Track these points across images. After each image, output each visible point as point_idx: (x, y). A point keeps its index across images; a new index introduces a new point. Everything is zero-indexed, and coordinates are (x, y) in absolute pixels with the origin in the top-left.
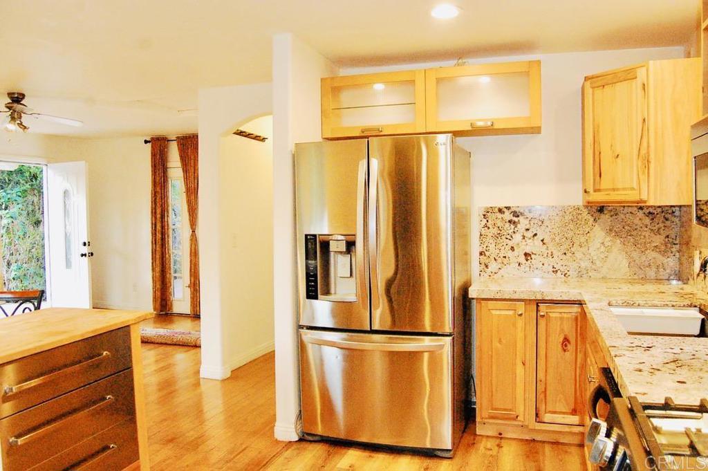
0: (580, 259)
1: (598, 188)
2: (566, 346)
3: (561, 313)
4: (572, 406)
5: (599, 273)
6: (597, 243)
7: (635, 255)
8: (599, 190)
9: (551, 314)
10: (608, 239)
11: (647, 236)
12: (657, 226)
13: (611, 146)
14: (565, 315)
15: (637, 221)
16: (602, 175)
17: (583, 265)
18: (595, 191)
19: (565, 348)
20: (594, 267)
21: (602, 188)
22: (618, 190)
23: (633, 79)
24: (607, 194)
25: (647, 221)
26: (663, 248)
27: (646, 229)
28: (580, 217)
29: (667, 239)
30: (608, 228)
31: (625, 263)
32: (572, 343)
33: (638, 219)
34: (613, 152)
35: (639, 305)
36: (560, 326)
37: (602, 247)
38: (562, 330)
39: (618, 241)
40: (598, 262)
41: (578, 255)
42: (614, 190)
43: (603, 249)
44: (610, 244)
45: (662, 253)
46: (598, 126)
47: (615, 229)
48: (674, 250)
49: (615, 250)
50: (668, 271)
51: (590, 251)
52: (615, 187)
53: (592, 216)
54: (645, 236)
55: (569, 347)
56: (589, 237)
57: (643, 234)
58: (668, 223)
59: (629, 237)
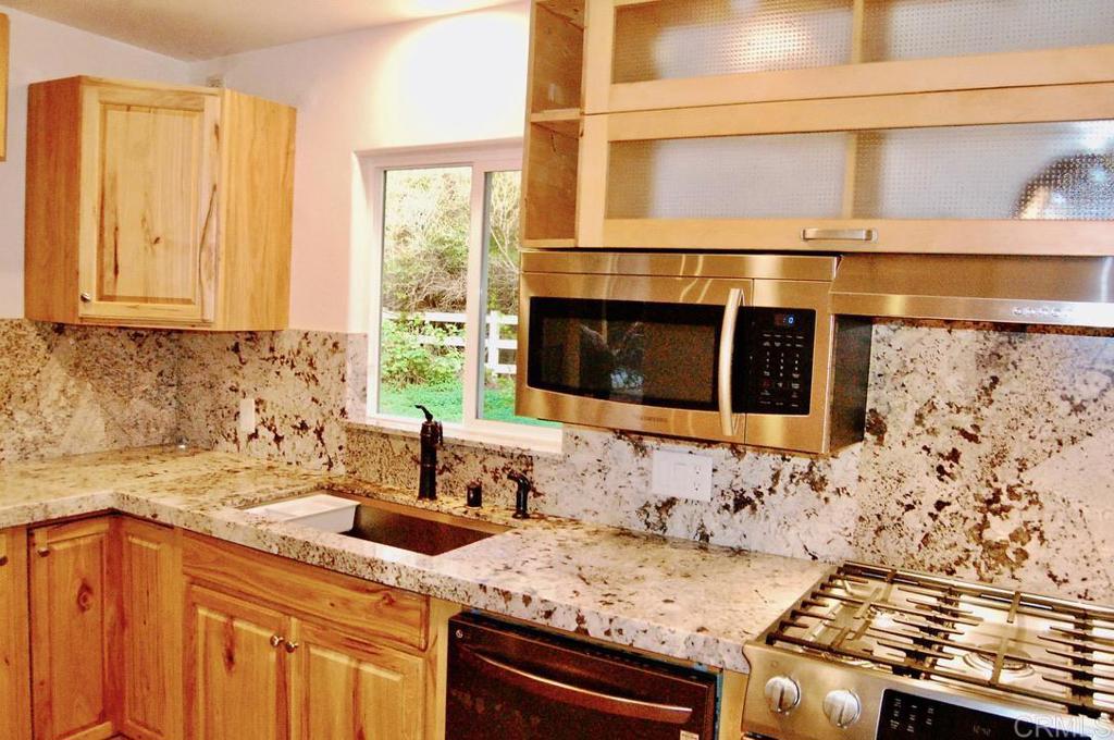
0: (24, 425)
1: (110, 294)
2: (85, 599)
3: (73, 539)
4: (99, 708)
5: (57, 446)
6: (52, 392)
7: (115, 408)
8: (112, 298)
9: (56, 547)
10: (72, 383)
11: (132, 374)
12: (147, 357)
13: (144, 220)
14: (82, 542)
15: (117, 349)
16: (120, 269)
17: (29, 434)
18: (102, 298)
19: (84, 605)
20: (47, 436)
21: (119, 293)
22: (155, 300)
23: (197, 111)
24: (134, 307)
25: (132, 348)
26: (155, 393)
27: (131, 363)
28: (22, 342)
29: (160, 378)
30: (72, 363)
31: (100, 423)
32: (95, 591)
33: (119, 345)
34: (148, 231)
35: (260, 501)
36: (75, 563)
37: (63, 398)
38: (77, 571)
39: (89, 386)
40: (55, 428)
41: (20, 416)
42: (146, 300)
43: (63, 403)
44: (75, 391)
45: (154, 401)
46: (115, 179)
47: (84, 364)
48: (169, 395)
49: (83, 402)
50: (162, 431)
51: (41, 408)
52: (150, 295)
53: (45, 339)
54: (129, 375)
55: (91, 600)
56: (40, 381)
57: (127, 371)
58: (162, 351)
59: (106, 377)
